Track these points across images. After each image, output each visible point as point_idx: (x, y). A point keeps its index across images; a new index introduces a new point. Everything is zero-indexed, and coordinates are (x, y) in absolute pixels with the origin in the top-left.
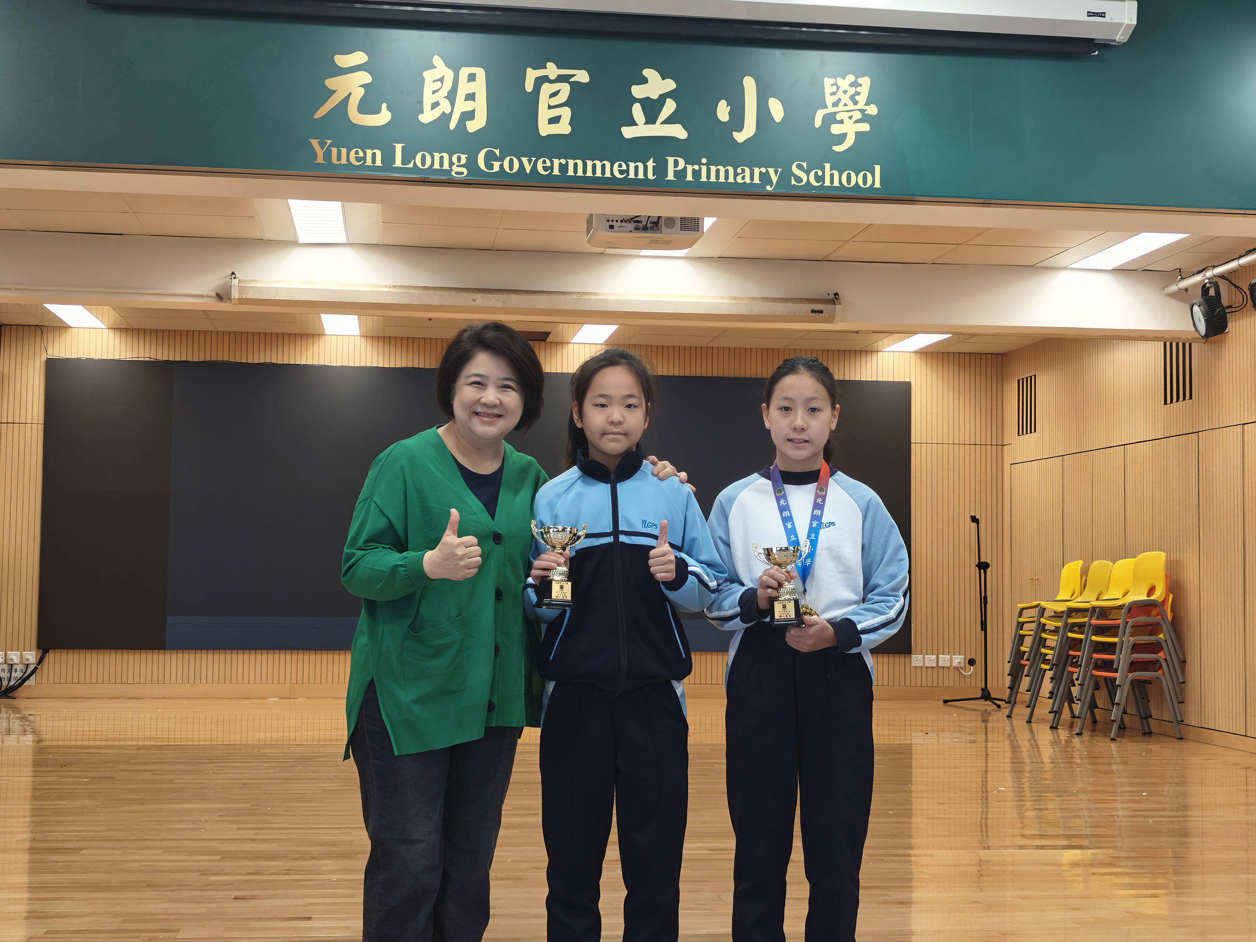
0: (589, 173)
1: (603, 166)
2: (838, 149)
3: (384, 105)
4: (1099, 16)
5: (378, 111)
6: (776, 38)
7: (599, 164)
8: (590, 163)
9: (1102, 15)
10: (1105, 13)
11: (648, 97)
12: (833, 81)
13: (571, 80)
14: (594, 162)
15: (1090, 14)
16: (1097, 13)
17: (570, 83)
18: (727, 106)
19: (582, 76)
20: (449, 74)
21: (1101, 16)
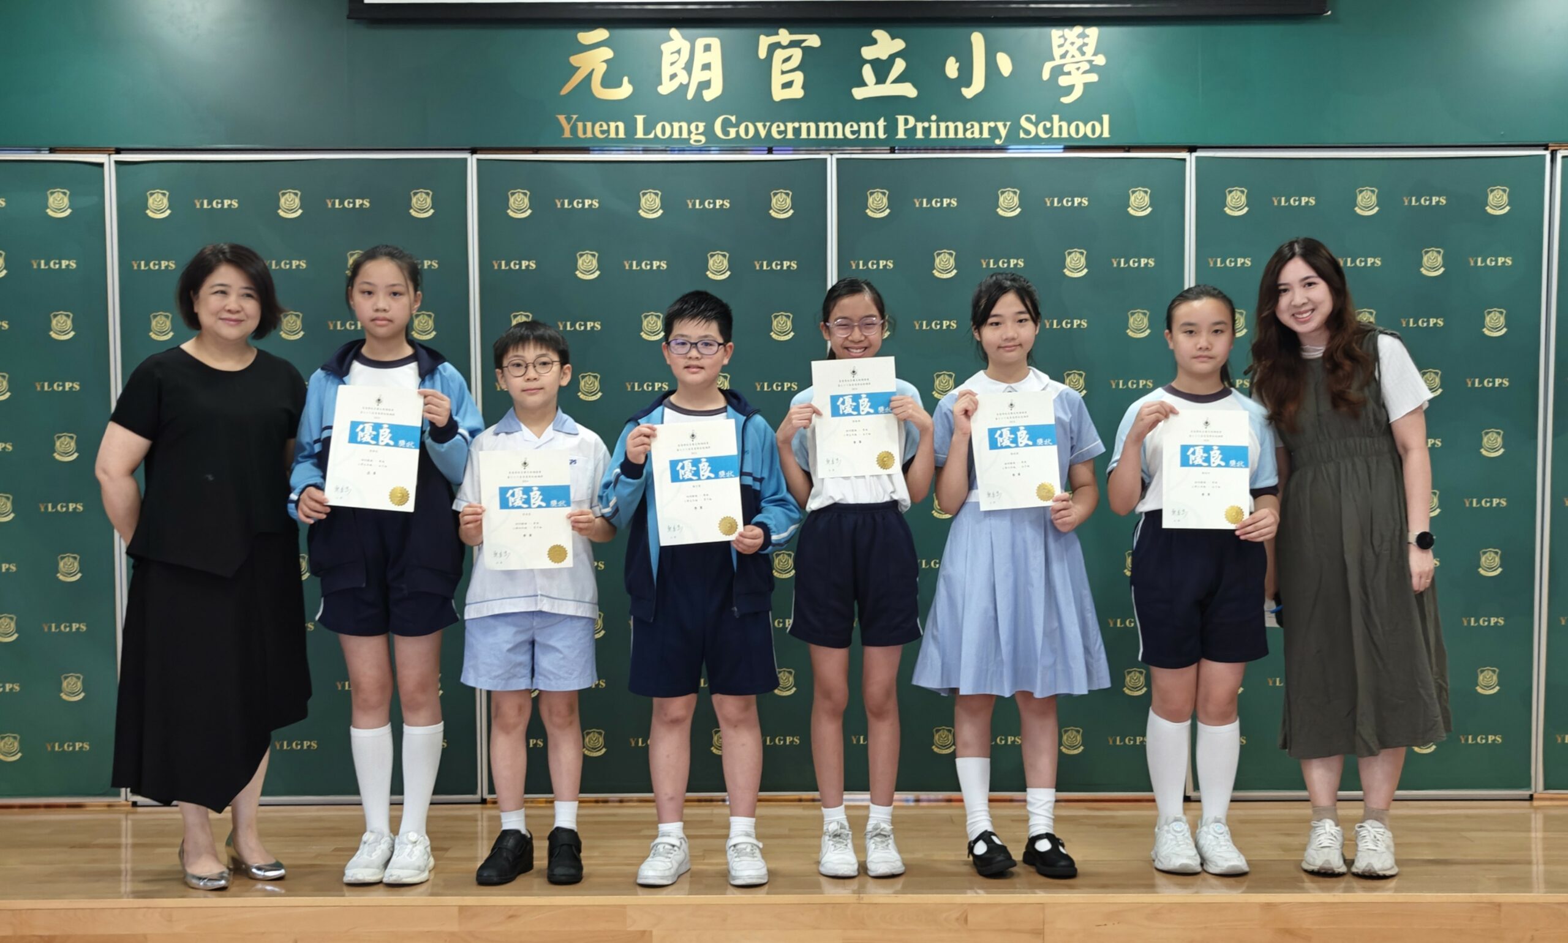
0: (822, 135)
2: (1066, 100)
3: (626, 79)
5: (619, 85)
7: (831, 126)
11: (878, 59)
12: (1061, 32)
13: (804, 45)
14: (827, 123)
17: (803, 49)
18: (957, 62)
19: (814, 41)
20: (686, 46)
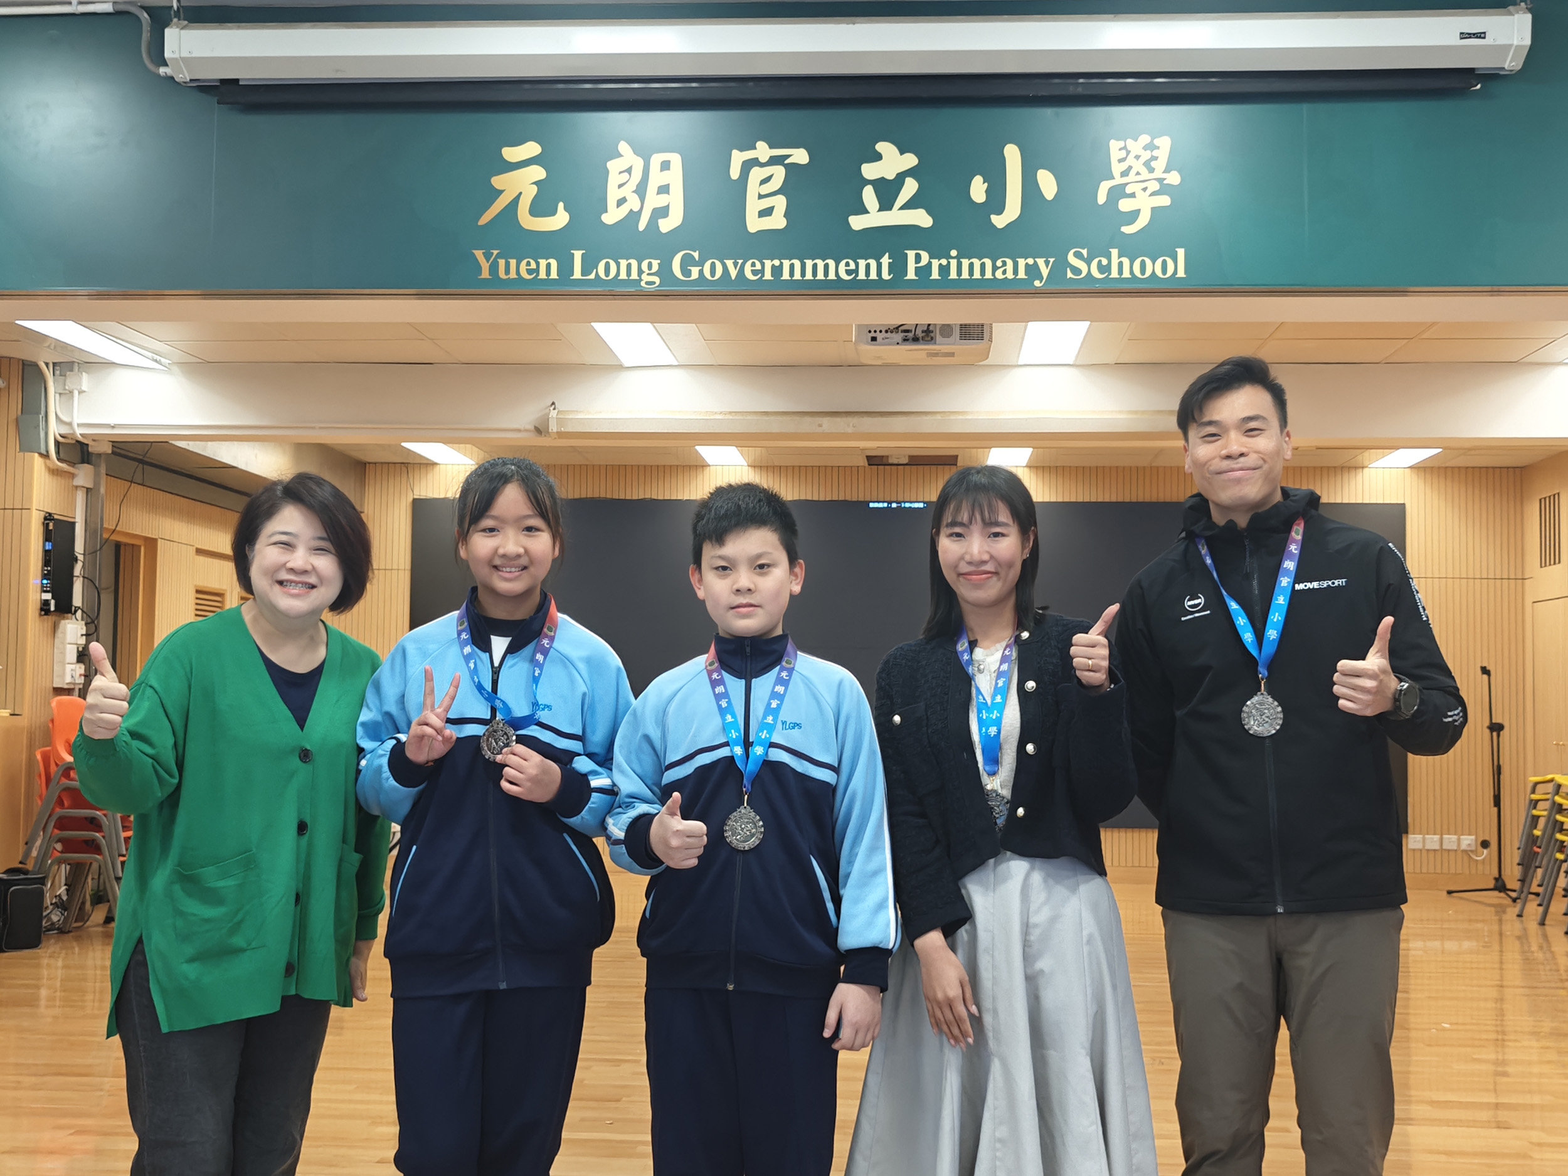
0: (809, 276)
1: (826, 267)
2: (1127, 230)
3: (561, 205)
4: (1477, 37)
5: (553, 212)
6: (1044, 94)
7: (820, 264)
8: (809, 263)
9: (1481, 35)
10: (1484, 33)
11: (883, 178)
12: (1121, 144)
13: (787, 162)
14: (816, 261)
15: (1464, 36)
16: (1474, 34)
17: (786, 166)
18: (984, 183)
19: (800, 156)
20: (638, 164)
21: (1480, 37)
